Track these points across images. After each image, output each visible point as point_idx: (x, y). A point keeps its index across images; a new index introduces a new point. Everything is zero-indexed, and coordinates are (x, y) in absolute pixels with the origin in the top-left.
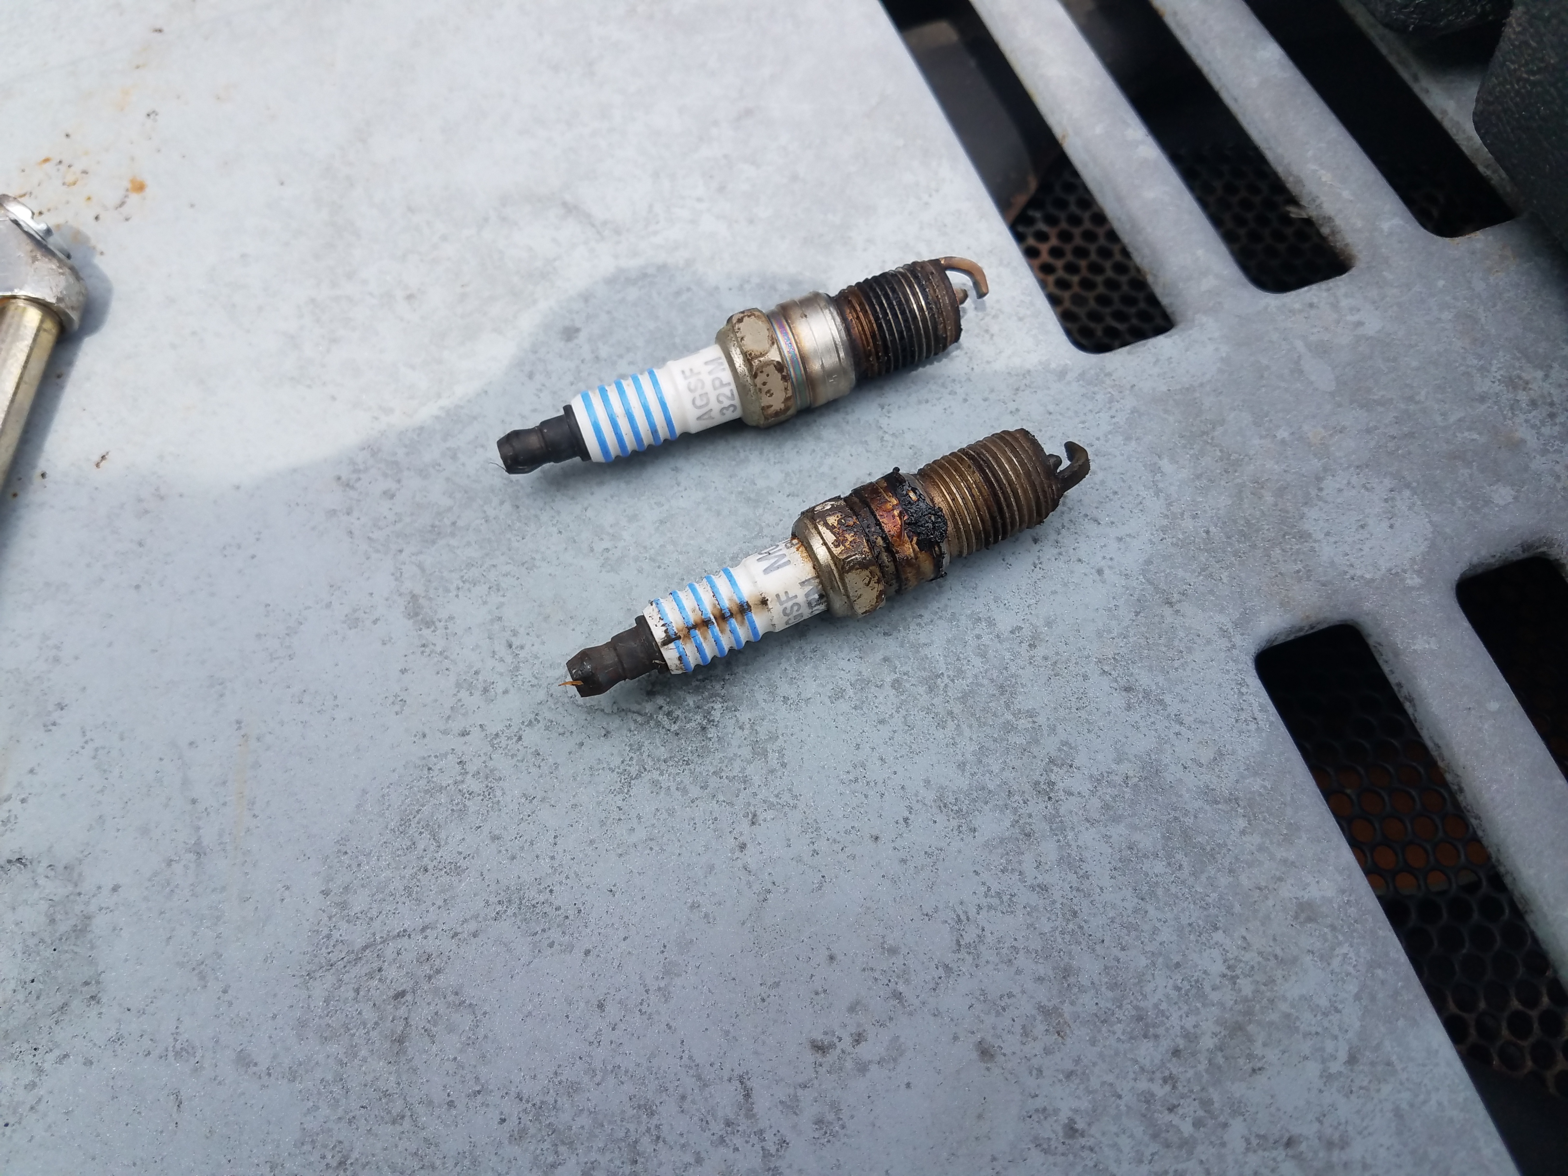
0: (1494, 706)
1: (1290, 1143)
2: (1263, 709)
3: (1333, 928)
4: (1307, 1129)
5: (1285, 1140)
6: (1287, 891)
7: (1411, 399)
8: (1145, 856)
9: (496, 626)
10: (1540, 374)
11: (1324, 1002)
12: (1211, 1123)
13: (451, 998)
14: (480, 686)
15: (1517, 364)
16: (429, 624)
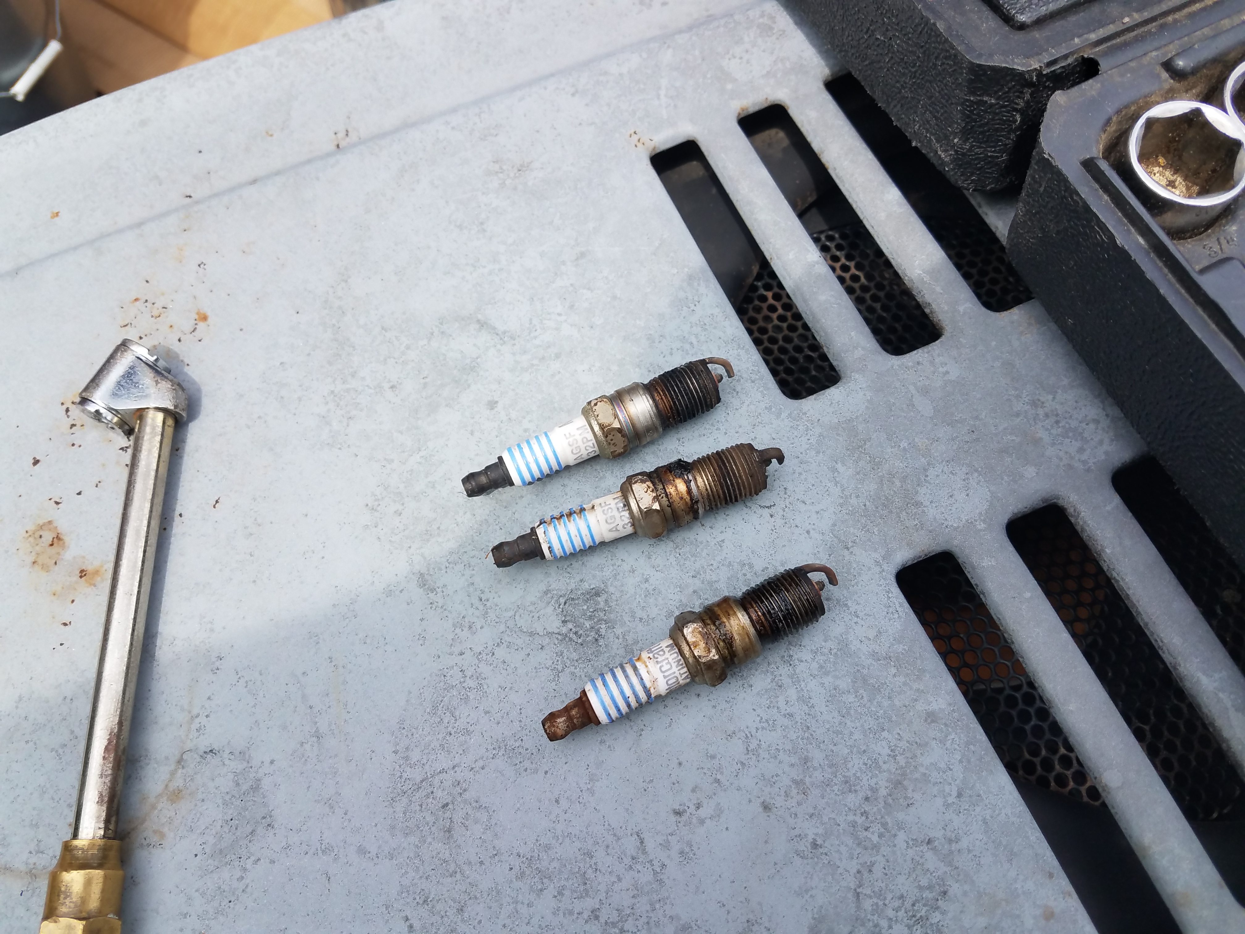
0: (1028, 595)
1: (929, 842)
3: (946, 725)
4: (937, 834)
5: (927, 840)
6: (920, 706)
7: (977, 418)
8: (843, 693)
9: (471, 589)
10: (1050, 397)
11: (942, 765)
12: (887, 835)
13: (474, 804)
14: (467, 625)
15: (1037, 392)
16: (432, 590)
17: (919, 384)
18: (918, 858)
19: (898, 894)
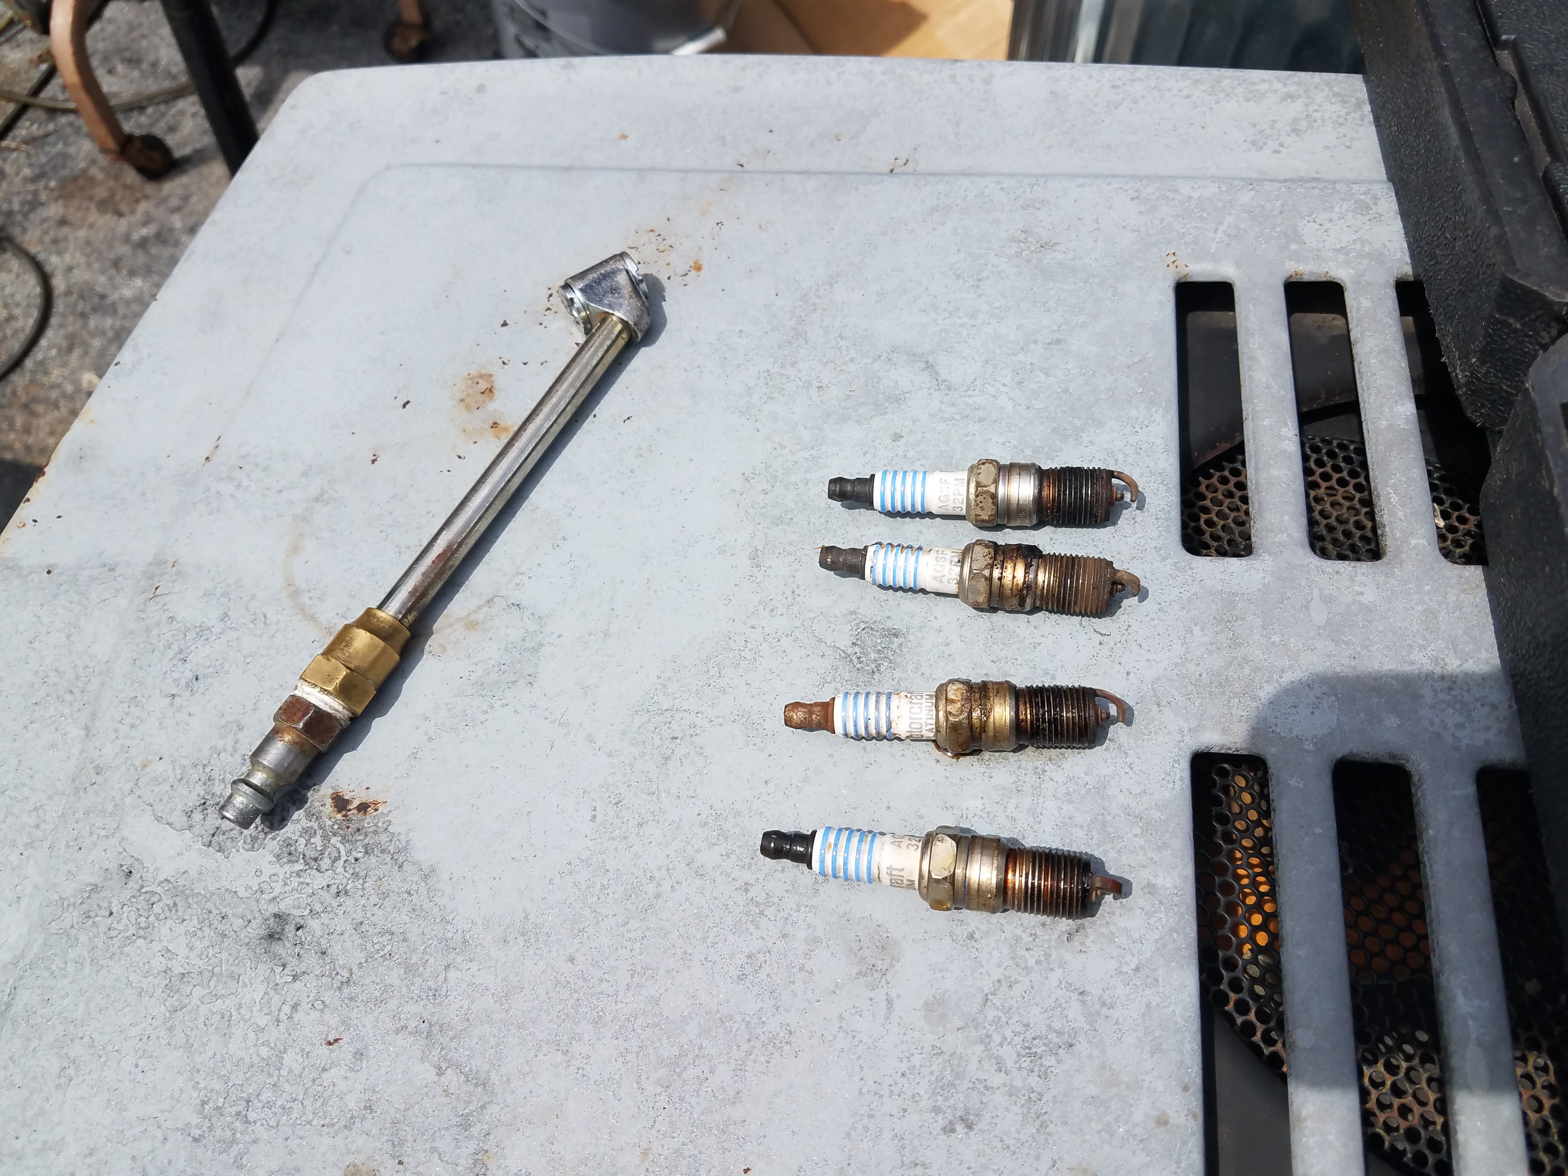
1: (1082, 993)
2: (1181, 779)
3: (1161, 902)
4: (1095, 991)
5: (1081, 991)
7: (1367, 647)
9: (791, 579)
12: (1045, 965)
13: (698, 749)
14: (770, 607)
16: (758, 566)
17: (1326, 591)
18: (1063, 1001)
19: (1025, 1022)
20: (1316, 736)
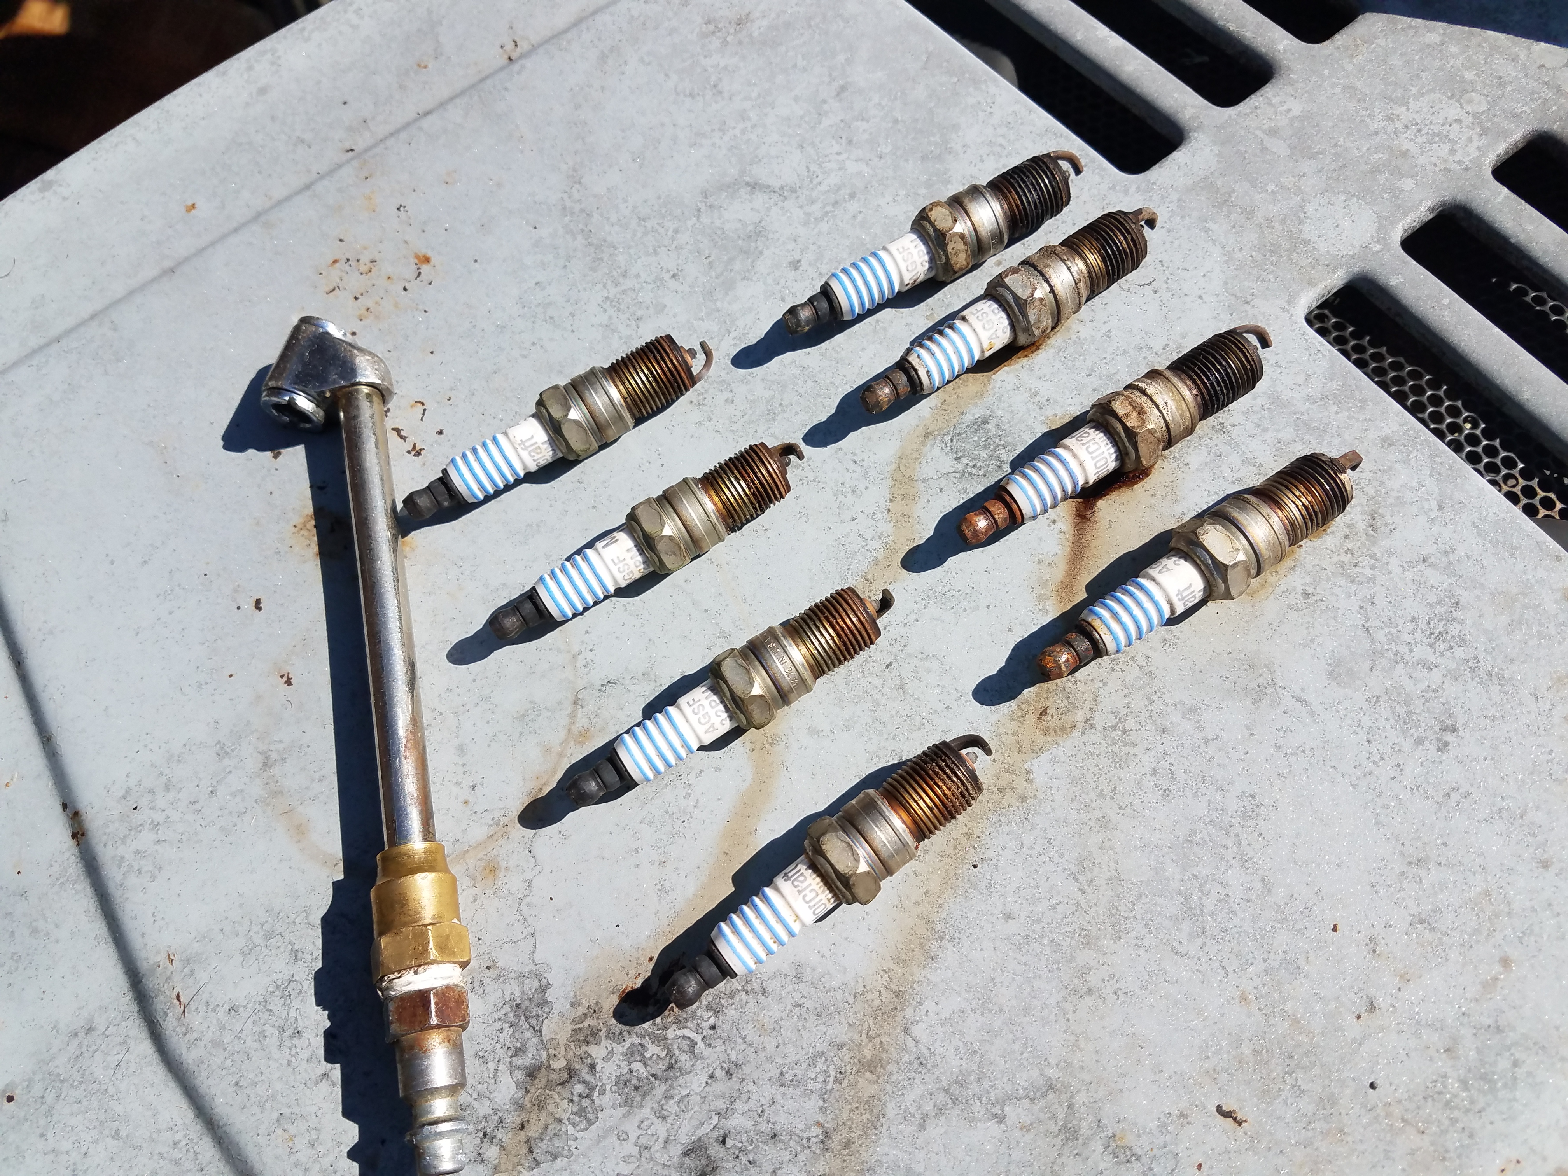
1: (1425, 560)
2: (1321, 345)
3: (1404, 445)
4: (1429, 549)
5: (1422, 559)
6: (1372, 435)
11: (1414, 484)
12: (1378, 564)
13: (920, 656)
14: (849, 490)
15: (1389, 107)
17: (1266, 127)
18: (1418, 578)
19: (1409, 618)
20: (1372, 236)
